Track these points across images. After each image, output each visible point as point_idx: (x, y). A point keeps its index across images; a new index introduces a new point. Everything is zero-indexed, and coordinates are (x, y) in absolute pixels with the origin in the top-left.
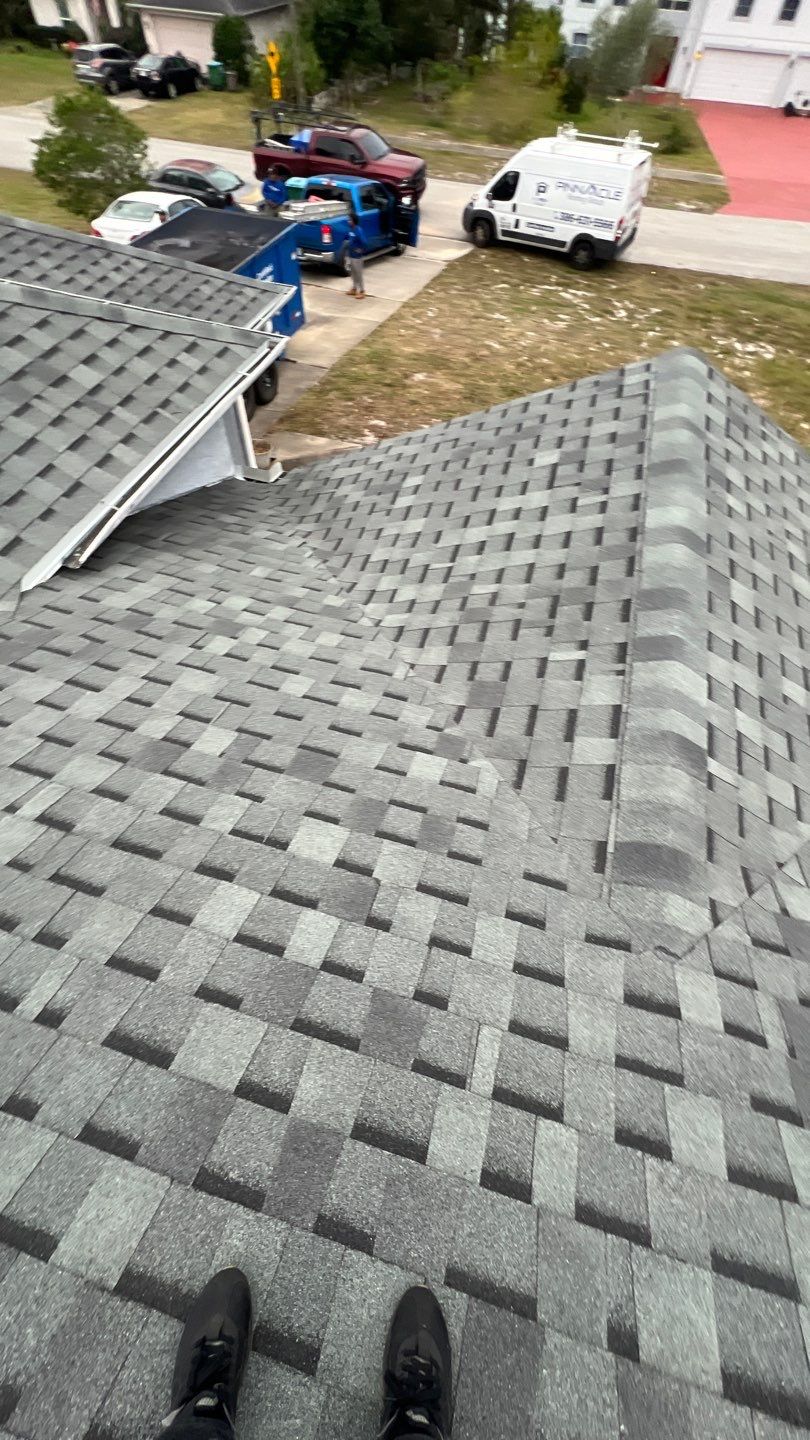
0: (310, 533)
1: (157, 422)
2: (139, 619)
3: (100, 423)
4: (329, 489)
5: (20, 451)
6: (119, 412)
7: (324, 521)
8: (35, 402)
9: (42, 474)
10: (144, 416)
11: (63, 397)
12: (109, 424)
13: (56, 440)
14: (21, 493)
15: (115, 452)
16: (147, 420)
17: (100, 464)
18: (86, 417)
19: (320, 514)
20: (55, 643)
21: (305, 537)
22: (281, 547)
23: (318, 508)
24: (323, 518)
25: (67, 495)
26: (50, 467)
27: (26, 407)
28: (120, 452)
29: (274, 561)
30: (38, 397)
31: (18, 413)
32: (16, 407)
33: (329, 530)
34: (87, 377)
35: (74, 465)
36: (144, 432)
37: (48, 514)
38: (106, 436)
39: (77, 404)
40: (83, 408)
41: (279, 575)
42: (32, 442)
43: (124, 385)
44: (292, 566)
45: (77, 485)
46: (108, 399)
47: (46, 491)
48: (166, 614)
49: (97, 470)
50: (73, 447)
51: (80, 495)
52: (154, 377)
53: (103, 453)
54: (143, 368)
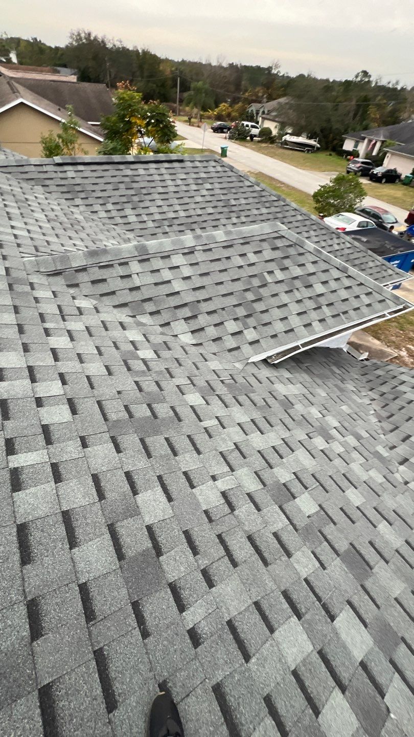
0: (375, 400)
1: (338, 318)
2: (287, 404)
3: (315, 309)
4: (394, 382)
5: (279, 307)
6: (324, 308)
7: (386, 398)
8: (295, 291)
9: (281, 319)
10: (334, 314)
11: (307, 293)
12: (318, 311)
13: (295, 308)
14: (270, 323)
15: (314, 324)
16: (333, 316)
17: (305, 326)
18: (311, 304)
19: (385, 393)
20: (251, 395)
21: (371, 400)
22: (360, 401)
23: (384, 389)
24: (385, 396)
25: (286, 332)
26: (286, 318)
27: (291, 291)
28: (316, 325)
29: (353, 405)
30: (297, 289)
31: (286, 292)
32: (287, 289)
33: (387, 405)
34: (319, 289)
35: (295, 321)
36: (330, 321)
37: (274, 336)
38: (314, 315)
39: (310, 298)
40: (312, 300)
41: (355, 416)
42: (286, 305)
43: (332, 298)
44: (362, 414)
45: (292, 330)
46: (323, 300)
47: (279, 327)
48: (299, 408)
49: (303, 327)
50: (299, 314)
51: (290, 334)
52: (347, 300)
53: (309, 322)
54: (344, 294)
